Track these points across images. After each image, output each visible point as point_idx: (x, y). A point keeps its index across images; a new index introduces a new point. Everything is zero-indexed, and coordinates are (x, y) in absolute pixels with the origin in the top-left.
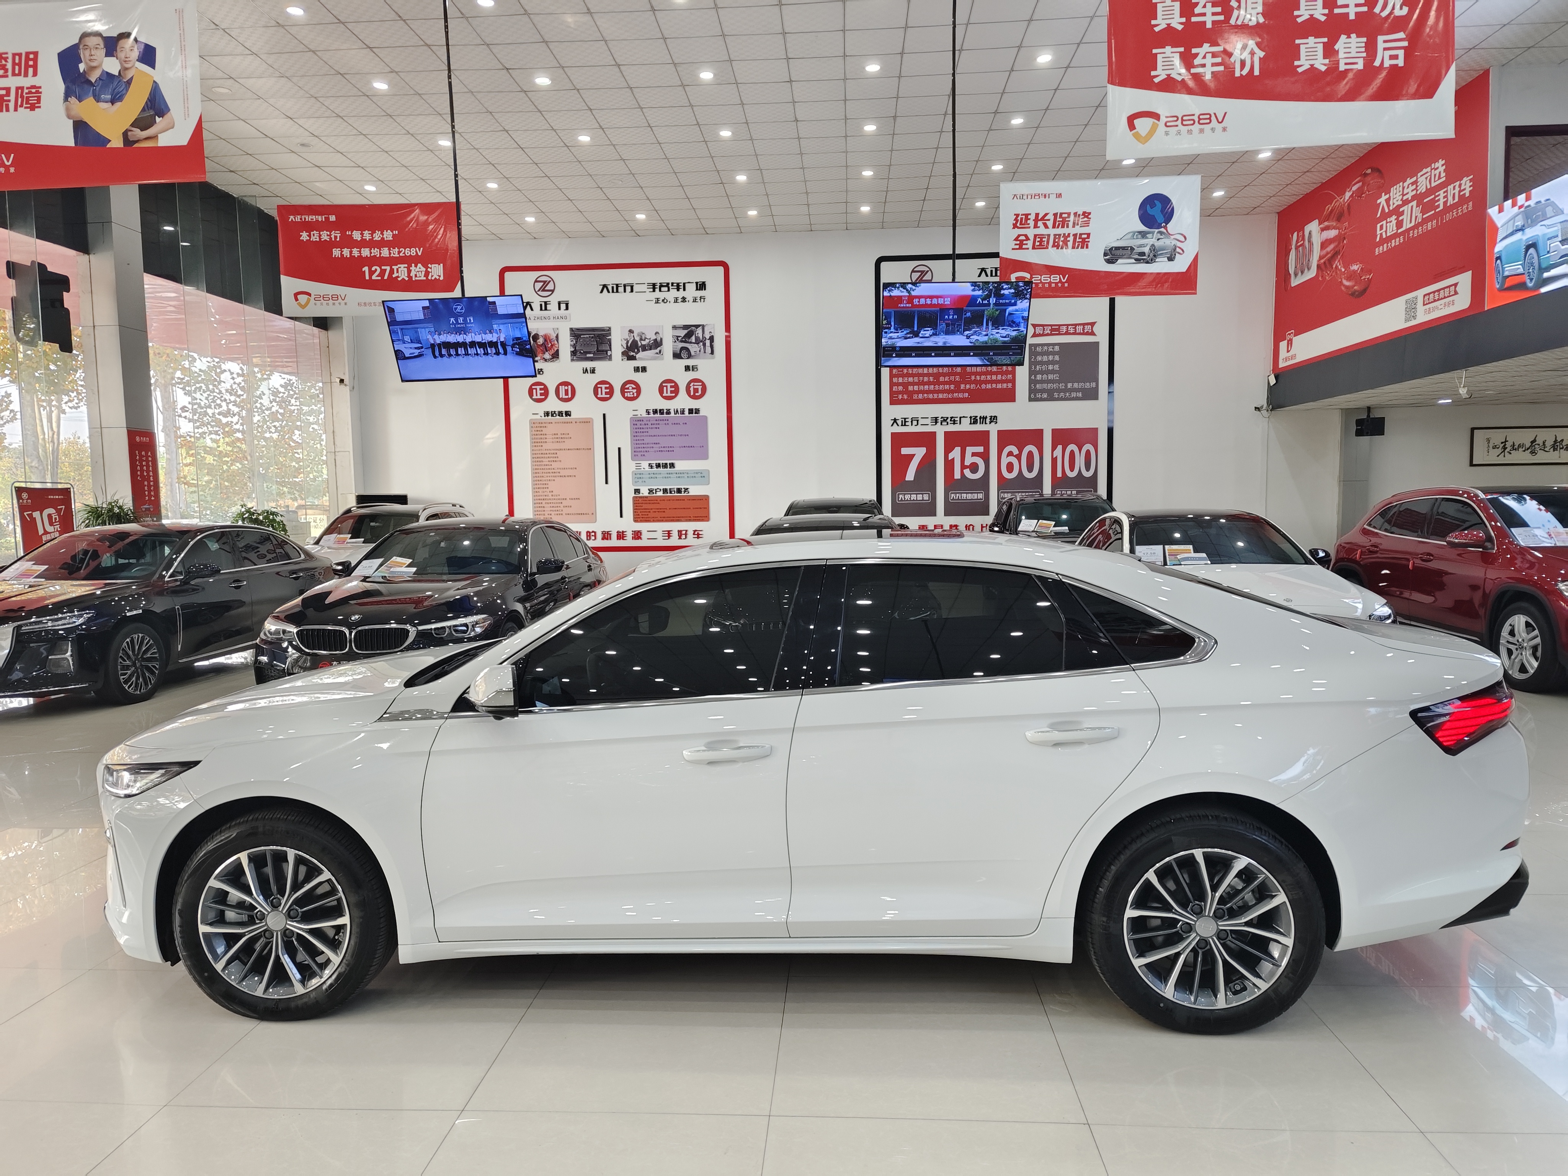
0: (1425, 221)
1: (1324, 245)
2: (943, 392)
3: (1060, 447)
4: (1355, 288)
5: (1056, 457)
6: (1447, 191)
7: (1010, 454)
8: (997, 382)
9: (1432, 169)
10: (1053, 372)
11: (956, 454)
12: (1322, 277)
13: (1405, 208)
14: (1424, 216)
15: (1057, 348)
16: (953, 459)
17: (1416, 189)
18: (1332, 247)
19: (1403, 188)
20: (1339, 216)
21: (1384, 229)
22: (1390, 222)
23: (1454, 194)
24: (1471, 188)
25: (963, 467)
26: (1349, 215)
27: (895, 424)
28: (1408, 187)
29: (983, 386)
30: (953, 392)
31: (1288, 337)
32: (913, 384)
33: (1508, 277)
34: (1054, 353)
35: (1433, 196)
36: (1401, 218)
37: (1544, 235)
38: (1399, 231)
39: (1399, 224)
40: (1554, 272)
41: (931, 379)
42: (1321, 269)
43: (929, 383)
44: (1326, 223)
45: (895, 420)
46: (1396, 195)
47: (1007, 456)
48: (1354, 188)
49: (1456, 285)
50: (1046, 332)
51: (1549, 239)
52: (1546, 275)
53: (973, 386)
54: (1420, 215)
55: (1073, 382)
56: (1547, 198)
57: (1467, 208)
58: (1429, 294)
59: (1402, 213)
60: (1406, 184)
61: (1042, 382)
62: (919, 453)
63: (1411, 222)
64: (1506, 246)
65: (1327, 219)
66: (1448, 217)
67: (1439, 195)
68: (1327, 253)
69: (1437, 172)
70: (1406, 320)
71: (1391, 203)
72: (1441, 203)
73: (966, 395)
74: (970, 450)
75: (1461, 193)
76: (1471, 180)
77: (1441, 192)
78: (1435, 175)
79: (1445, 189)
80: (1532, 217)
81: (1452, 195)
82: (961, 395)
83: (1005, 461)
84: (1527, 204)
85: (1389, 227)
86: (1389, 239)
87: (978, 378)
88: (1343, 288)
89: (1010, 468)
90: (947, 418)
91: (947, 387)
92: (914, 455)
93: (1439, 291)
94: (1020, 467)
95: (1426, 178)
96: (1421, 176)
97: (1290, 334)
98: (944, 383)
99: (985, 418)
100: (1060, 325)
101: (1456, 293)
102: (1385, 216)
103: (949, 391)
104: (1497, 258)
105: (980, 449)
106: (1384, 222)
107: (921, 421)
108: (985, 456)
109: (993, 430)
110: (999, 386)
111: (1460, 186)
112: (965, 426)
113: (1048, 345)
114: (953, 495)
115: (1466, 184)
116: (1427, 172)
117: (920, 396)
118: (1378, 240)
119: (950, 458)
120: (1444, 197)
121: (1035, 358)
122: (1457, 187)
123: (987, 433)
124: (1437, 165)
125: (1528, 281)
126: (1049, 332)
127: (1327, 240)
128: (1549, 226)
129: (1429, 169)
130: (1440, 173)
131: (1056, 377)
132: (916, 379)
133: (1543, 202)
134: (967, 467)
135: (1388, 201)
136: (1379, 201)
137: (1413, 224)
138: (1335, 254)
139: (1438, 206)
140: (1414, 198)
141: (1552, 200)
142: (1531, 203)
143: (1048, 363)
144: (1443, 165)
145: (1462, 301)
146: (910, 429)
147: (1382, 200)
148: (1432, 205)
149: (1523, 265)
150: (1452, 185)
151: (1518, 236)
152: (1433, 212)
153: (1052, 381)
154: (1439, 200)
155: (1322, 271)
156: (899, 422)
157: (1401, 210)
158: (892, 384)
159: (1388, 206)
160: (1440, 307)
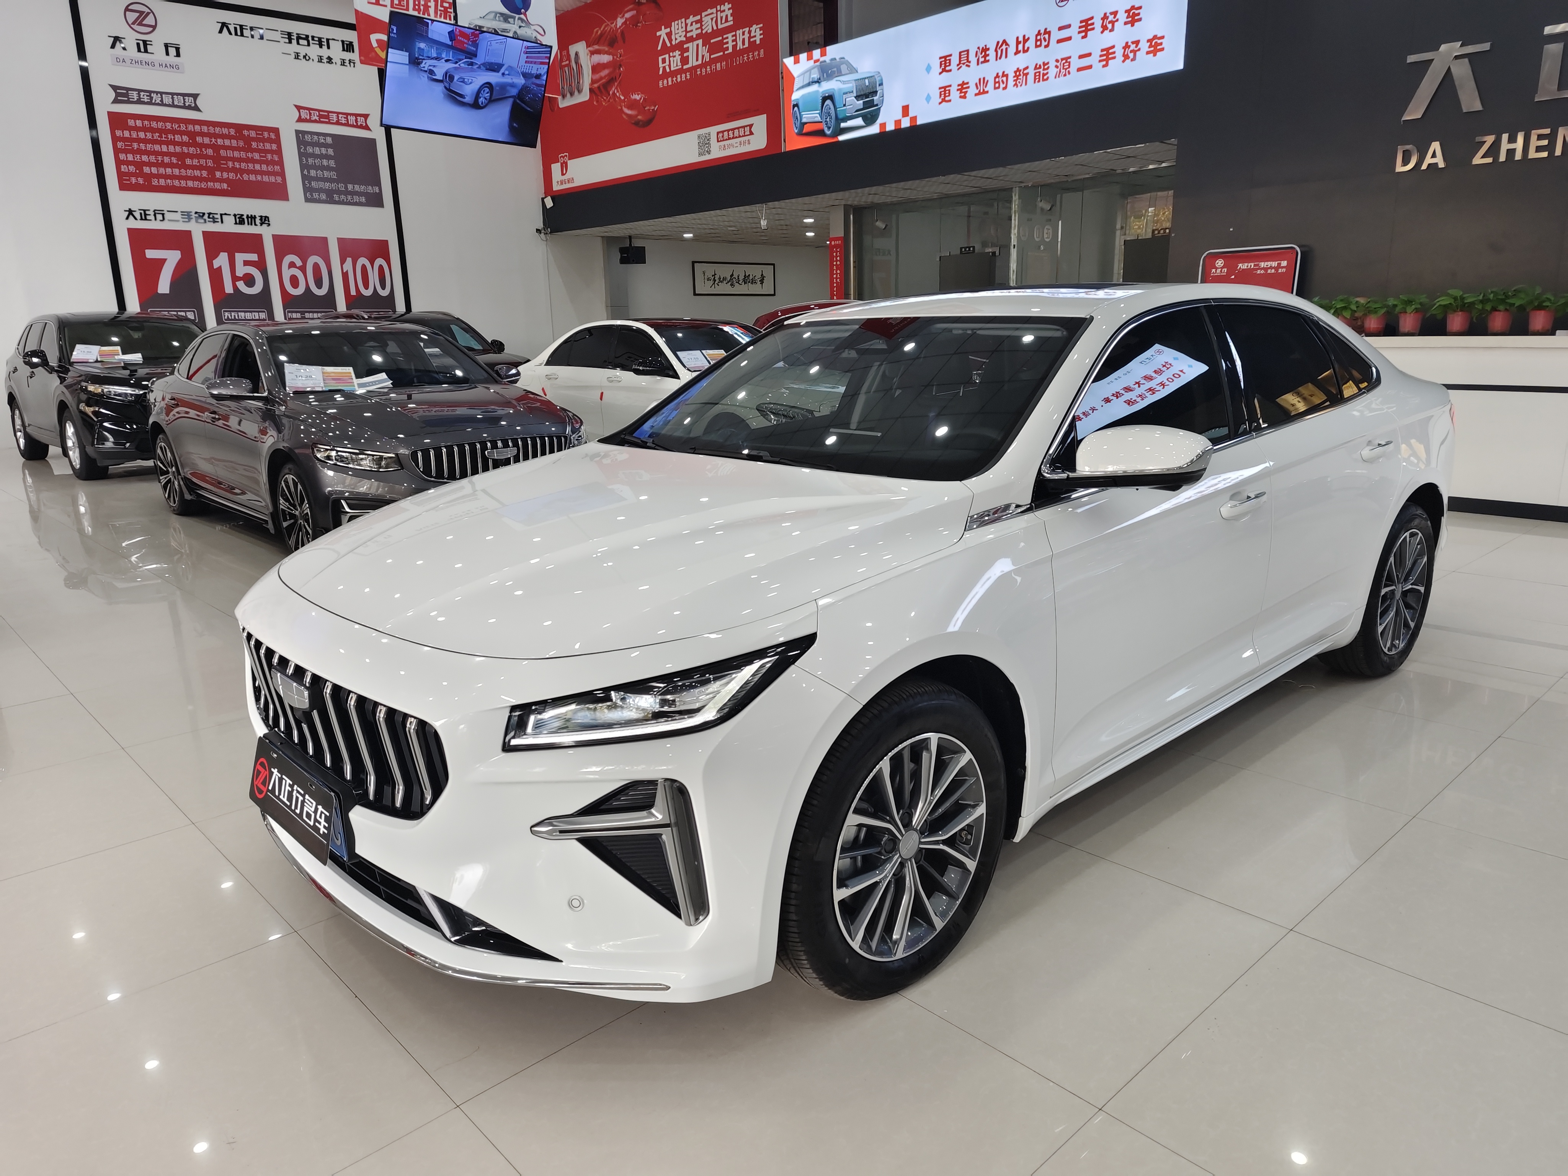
0: (713, 61)
1: (596, 69)
2: (194, 178)
3: (349, 260)
4: (639, 117)
5: (347, 271)
6: (735, 35)
7: (292, 265)
8: (262, 173)
9: (717, 11)
10: (328, 168)
11: (222, 260)
12: (597, 102)
13: (690, 45)
14: (712, 57)
15: (329, 140)
16: (220, 267)
17: (701, 27)
18: (605, 72)
19: (686, 25)
20: (611, 42)
21: (667, 63)
22: (675, 57)
23: (744, 40)
24: (762, 36)
25: (235, 279)
26: (624, 42)
27: (131, 217)
28: (692, 25)
29: (246, 177)
30: (206, 180)
31: (561, 160)
32: (150, 164)
33: (806, 123)
34: (326, 146)
35: (721, 38)
36: (685, 55)
37: (840, 90)
38: (685, 67)
39: (684, 60)
40: (850, 123)
41: (174, 160)
42: (596, 94)
43: (171, 165)
44: (596, 47)
45: (130, 212)
46: (678, 30)
47: (289, 268)
48: (628, 15)
49: (751, 126)
50: (314, 118)
51: (844, 94)
52: (843, 125)
53: (232, 175)
54: (707, 55)
55: (354, 183)
56: (842, 56)
57: (759, 55)
58: (723, 132)
59: (687, 50)
60: (689, 21)
61: (317, 179)
62: (172, 257)
63: (697, 60)
64: (803, 96)
65: (597, 41)
66: (739, 60)
67: (727, 38)
68: (601, 78)
69: (724, 15)
70: (700, 154)
71: (673, 37)
72: (730, 45)
73: (225, 186)
74: (240, 257)
75: (752, 40)
76: (761, 29)
77: (730, 35)
78: (721, 18)
79: (734, 33)
80: (828, 72)
81: (739, 39)
82: (217, 186)
83: (287, 273)
84: (822, 59)
85: (674, 61)
86: (674, 74)
87: (237, 165)
88: (624, 117)
89: (294, 281)
90: (204, 214)
91: (197, 173)
92: (165, 260)
93: (733, 130)
94: (306, 283)
95: (712, 19)
96: (706, 16)
97: (563, 157)
98: (193, 167)
99: (253, 218)
100: (329, 112)
101: (751, 133)
102: (666, 50)
103: (200, 179)
104: (794, 106)
105: (254, 257)
106: (667, 56)
107: (168, 216)
108: (261, 265)
109: (267, 234)
110: (266, 179)
111: (750, 32)
112: (229, 226)
113: (319, 134)
114: (226, 314)
115: (757, 32)
116: (712, 13)
117: (162, 182)
118: (661, 72)
119: (215, 267)
120: (733, 41)
121: (305, 149)
122: (746, 33)
123: (259, 237)
124: (723, 8)
125: (826, 129)
126: (317, 118)
127: (599, 64)
128: (844, 82)
129: (714, 10)
130: (727, 16)
131: (333, 175)
132: (153, 159)
133: (838, 60)
134: (239, 279)
135: (669, 35)
136: (658, 34)
137: (700, 62)
138: (611, 81)
139: (727, 48)
140: (698, 37)
141: (846, 58)
142: (827, 59)
143: (322, 157)
144: (729, 9)
145: (758, 141)
146: (153, 225)
147: (663, 33)
148: (720, 46)
149: (821, 115)
150: (741, 31)
151: (815, 88)
152: (722, 53)
153: (330, 180)
154: (727, 43)
155: (597, 95)
156: (137, 215)
157: (685, 46)
158: (119, 163)
159: (670, 40)
160: (735, 145)
